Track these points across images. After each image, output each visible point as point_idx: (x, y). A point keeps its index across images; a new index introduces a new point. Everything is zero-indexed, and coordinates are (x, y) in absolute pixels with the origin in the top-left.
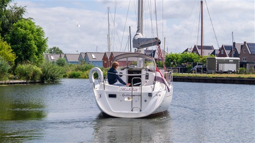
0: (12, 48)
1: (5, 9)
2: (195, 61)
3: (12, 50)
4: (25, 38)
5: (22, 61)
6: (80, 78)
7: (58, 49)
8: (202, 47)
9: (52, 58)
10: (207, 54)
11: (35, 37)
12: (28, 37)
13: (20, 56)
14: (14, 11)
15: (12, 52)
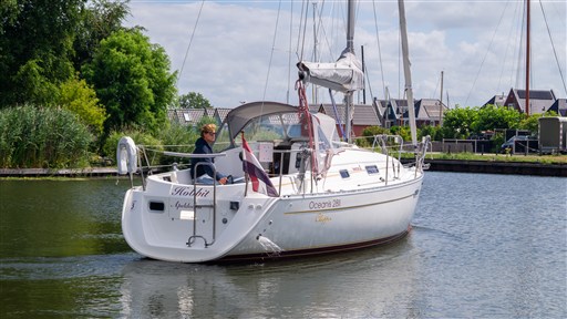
0: (98, 96)
1: (83, 8)
2: (512, 124)
3: (97, 100)
4: (127, 73)
5: (120, 125)
7: (200, 98)
8: (527, 94)
9: (187, 117)
10: (539, 109)
11: (148, 70)
12: (133, 69)
13: (115, 114)
14: (103, 11)
15: (98, 103)
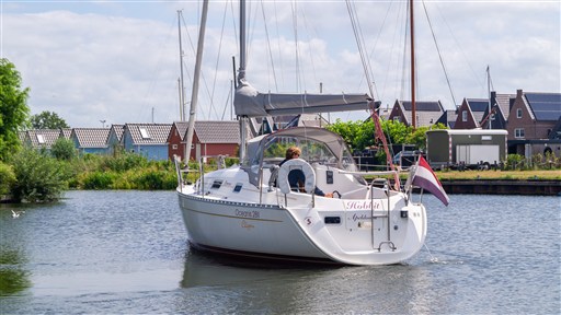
6: (112, 189)
7: (55, 118)
9: (41, 139)
10: (426, 121)
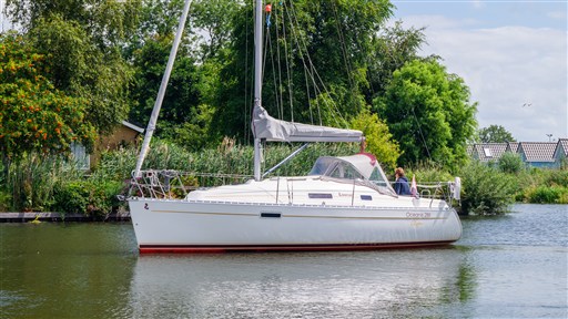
0: (391, 131)
1: (374, 37)
3: (391, 135)
4: (422, 106)
5: (414, 162)
6: (559, 203)
7: (501, 131)
9: (488, 152)
11: (445, 103)
12: (428, 102)
13: (409, 150)
14: (396, 40)
15: (391, 139)
